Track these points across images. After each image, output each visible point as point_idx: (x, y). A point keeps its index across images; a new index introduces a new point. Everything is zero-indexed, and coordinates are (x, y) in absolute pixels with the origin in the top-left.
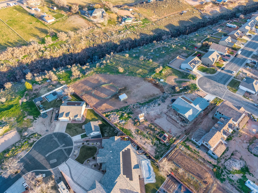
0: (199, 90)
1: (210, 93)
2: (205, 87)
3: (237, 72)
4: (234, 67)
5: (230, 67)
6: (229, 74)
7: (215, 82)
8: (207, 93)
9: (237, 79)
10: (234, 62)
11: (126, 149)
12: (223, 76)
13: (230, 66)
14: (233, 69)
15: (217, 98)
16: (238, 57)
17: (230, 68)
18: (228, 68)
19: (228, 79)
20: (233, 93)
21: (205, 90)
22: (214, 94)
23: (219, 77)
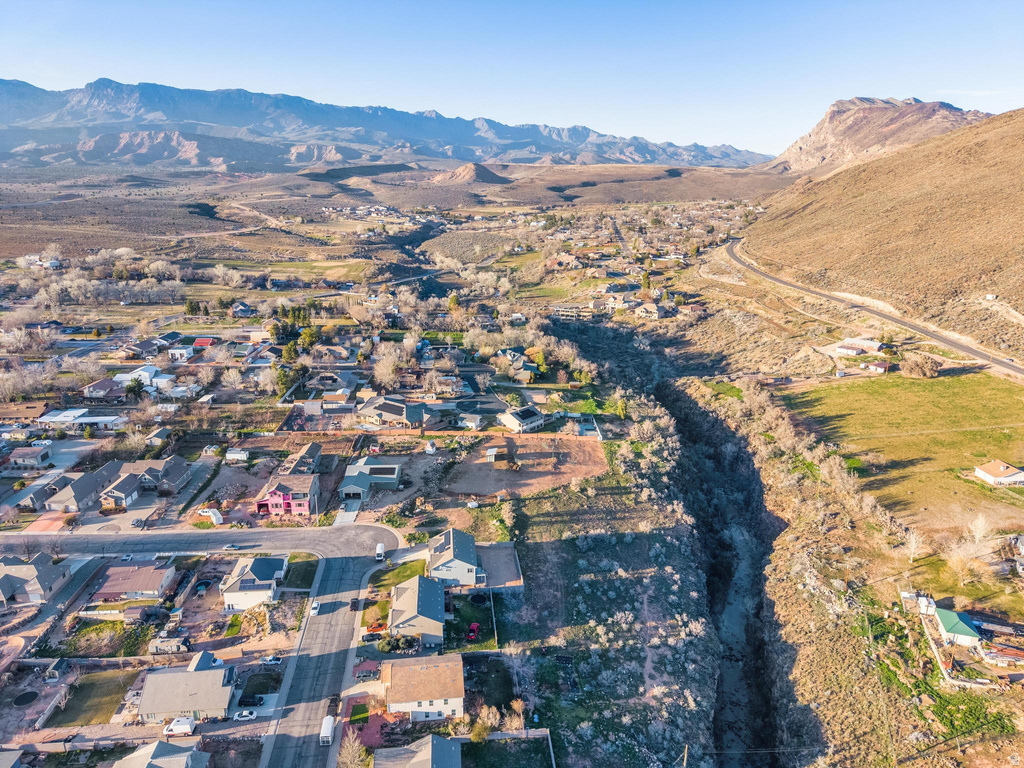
0: (377, 520)
1: (350, 528)
2: (371, 533)
3: (304, 620)
4: (320, 635)
5: (339, 628)
6: (328, 598)
7: (354, 555)
8: (356, 523)
9: (300, 593)
10: (331, 665)
11: (404, 413)
12: (343, 582)
13: (337, 635)
14: (322, 627)
15: (330, 525)
16: (323, 702)
17: (333, 623)
18: (340, 623)
19: (324, 580)
20: (296, 551)
21: (367, 528)
22: (341, 529)
23: (351, 573)
